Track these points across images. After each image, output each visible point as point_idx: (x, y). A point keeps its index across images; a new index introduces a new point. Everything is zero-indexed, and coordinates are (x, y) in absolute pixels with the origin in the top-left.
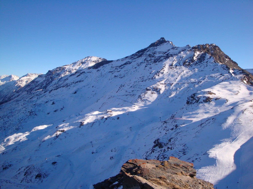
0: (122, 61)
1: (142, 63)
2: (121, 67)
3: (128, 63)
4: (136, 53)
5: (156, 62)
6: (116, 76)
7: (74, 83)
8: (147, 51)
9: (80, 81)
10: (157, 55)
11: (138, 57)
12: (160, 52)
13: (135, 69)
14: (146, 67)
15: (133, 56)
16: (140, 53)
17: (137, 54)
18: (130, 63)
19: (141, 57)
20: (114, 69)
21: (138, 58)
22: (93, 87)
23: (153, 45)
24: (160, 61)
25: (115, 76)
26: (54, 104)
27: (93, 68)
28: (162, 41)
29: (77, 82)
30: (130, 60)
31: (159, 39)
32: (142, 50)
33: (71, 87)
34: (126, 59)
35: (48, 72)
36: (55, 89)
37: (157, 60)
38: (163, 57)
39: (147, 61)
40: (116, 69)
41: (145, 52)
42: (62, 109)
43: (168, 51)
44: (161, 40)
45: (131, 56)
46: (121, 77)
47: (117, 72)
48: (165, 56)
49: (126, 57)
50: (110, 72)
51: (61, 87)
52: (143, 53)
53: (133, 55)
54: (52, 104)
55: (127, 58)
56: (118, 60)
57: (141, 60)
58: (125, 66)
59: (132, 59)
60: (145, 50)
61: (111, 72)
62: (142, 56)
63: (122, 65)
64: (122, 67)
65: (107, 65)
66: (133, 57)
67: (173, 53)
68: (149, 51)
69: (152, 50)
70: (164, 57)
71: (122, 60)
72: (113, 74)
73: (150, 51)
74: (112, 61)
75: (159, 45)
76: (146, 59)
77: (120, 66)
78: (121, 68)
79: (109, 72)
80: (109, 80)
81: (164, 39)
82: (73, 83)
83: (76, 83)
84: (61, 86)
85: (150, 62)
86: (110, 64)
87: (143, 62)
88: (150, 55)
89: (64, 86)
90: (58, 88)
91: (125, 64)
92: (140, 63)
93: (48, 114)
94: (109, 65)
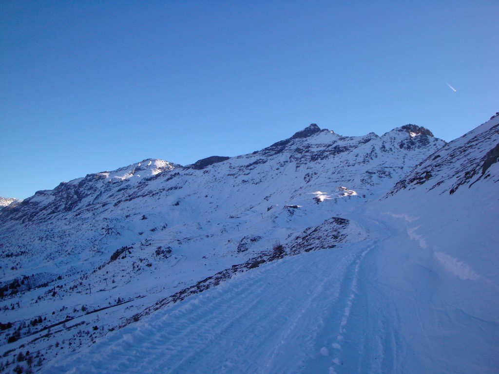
0: (247, 158)
1: (287, 162)
2: (249, 168)
3: (260, 162)
4: (272, 146)
5: (317, 159)
6: (245, 182)
7: (166, 189)
8: (290, 144)
9: (176, 188)
10: (315, 150)
11: (276, 153)
12: (318, 146)
13: (277, 172)
14: (297, 167)
15: (267, 151)
16: (280, 147)
17: (274, 147)
18: (264, 162)
19: (281, 154)
20: (237, 170)
21: (278, 155)
22: (206, 196)
23: (298, 135)
24: (323, 158)
25: (243, 181)
26: (146, 218)
27: (193, 168)
28: (314, 130)
29: (171, 189)
30: (264, 158)
31: (308, 125)
32: (281, 141)
33: (162, 196)
34: (254, 155)
35: (58, 186)
36: (127, 200)
37: (317, 156)
38: (327, 151)
39: (297, 159)
40: (240, 170)
41: (287, 145)
42: (164, 227)
43: (334, 143)
44: (312, 127)
45: (263, 150)
46: (255, 183)
47: (245, 174)
48: (332, 151)
49: (255, 153)
50: (230, 175)
51: (139, 196)
52: (285, 147)
53: (266, 149)
54: (142, 219)
55: (257, 154)
56: (239, 157)
57: (283, 157)
58: (255, 165)
59: (266, 155)
60: (287, 141)
61: (233, 175)
62: (283, 151)
63: (251, 165)
64: (252, 167)
65: (220, 164)
66: (268, 153)
67: (348, 145)
68: (293, 144)
69: (299, 142)
70: (330, 151)
71: (248, 156)
72: (236, 178)
73: (295, 144)
74: (227, 158)
75: (309, 136)
76: (291, 156)
77: (248, 166)
78: (251, 169)
79: (228, 175)
80: (234, 186)
81: (317, 126)
82: (164, 190)
83: (168, 190)
84: (138, 194)
85: (303, 159)
86: (225, 162)
87: (289, 160)
88: (298, 150)
89: (145, 196)
90: (134, 198)
91: (256, 163)
92: (284, 162)
93: (141, 234)
94: (223, 164)
